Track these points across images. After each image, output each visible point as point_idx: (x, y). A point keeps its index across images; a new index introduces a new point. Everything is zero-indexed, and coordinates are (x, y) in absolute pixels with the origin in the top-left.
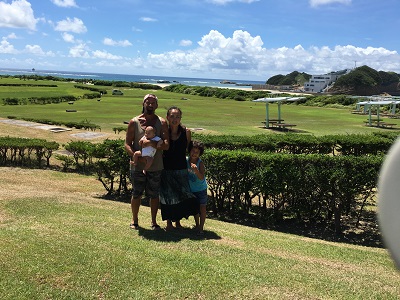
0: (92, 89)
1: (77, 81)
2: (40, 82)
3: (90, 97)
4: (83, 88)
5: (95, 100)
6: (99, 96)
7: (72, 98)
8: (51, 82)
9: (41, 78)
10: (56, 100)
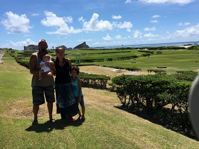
0: (146, 52)
1: (140, 49)
2: (124, 50)
3: (144, 56)
4: (142, 52)
5: (147, 57)
6: (149, 55)
7: (136, 57)
8: (129, 50)
9: (125, 49)
10: (128, 58)
